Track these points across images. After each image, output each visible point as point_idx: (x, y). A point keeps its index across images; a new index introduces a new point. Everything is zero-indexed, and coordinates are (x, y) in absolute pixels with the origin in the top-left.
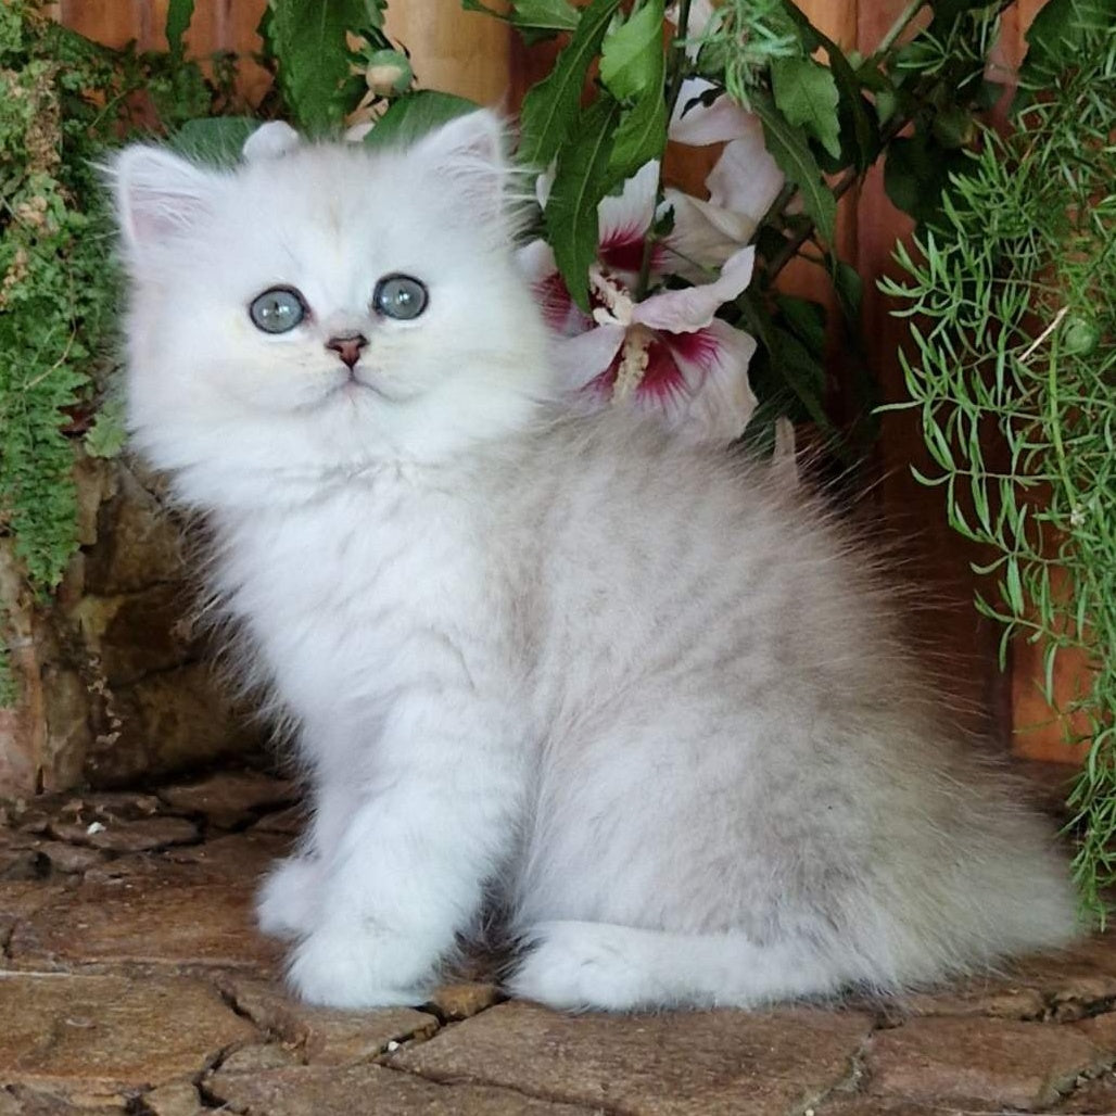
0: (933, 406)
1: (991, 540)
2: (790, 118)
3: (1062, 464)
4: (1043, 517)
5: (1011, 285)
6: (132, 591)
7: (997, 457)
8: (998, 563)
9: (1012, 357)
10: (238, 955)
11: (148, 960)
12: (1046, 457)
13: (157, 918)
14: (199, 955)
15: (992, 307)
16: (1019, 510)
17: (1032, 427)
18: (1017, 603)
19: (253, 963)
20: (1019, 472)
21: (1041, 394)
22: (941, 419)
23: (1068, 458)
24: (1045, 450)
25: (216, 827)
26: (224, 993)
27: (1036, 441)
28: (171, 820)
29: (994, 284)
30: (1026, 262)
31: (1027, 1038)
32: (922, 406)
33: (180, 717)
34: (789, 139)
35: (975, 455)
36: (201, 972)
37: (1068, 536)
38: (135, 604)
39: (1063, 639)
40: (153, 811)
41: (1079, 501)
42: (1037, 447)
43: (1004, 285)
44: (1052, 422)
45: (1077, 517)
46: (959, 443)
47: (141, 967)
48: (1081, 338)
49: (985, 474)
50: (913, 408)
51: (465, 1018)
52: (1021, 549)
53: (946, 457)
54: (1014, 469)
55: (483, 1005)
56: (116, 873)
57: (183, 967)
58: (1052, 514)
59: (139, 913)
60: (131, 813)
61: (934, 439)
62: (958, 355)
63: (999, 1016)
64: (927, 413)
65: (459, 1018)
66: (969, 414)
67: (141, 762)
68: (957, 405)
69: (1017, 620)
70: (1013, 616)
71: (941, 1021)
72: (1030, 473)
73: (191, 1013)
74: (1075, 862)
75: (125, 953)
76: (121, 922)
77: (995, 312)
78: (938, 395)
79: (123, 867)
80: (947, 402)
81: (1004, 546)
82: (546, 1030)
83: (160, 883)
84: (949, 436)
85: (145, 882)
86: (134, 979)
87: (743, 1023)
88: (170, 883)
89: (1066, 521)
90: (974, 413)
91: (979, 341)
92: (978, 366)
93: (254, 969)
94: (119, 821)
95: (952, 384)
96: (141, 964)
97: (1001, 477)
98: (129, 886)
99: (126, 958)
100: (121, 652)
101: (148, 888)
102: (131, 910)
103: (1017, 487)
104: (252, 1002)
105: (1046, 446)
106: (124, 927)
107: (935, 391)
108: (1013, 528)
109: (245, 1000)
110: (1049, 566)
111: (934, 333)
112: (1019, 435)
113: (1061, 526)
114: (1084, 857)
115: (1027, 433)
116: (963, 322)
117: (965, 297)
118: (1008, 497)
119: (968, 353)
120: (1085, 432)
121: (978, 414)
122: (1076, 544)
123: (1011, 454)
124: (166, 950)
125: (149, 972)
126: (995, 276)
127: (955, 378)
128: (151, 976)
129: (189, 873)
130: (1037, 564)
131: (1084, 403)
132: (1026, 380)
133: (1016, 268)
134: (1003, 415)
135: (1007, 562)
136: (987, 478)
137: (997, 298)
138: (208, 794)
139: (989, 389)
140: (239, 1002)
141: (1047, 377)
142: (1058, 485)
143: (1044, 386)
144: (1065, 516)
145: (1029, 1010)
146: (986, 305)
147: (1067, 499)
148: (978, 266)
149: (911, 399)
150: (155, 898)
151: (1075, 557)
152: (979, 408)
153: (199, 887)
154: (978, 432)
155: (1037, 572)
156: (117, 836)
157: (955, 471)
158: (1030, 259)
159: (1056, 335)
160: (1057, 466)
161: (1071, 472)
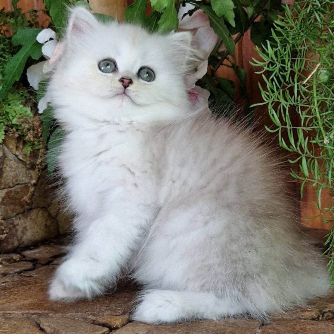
0: (272, 104)
1: (296, 150)
2: (218, 14)
3: (320, 122)
4: (314, 142)
5: (298, 60)
6: (10, 187)
7: (296, 121)
8: (299, 159)
9: (299, 85)
10: (42, 309)
11: (10, 312)
12: (314, 120)
13: (16, 297)
14: (28, 309)
15: (291, 67)
16: (305, 139)
17: (308, 109)
18: (306, 173)
19: (47, 311)
20: (304, 126)
21: (310, 98)
22: (275, 108)
23: (322, 120)
24: (313, 118)
25: (40, 264)
26: (36, 322)
27: (310, 115)
28: (25, 262)
29: (292, 60)
30: (303, 50)
31: (315, 327)
32: (268, 104)
33: (28, 228)
34: (218, 22)
35: (288, 120)
36: (29, 315)
37: (323, 148)
38: (11, 191)
39: (324, 185)
40: (18, 259)
41: (326, 135)
42: (311, 117)
43: (295, 60)
44: (315, 107)
45: (326, 141)
46: (282, 116)
47: (9, 315)
48: (324, 77)
49: (292, 127)
50: (265, 104)
51: (119, 328)
52: (306, 153)
53: (277, 122)
54: (302, 124)
55: (125, 323)
56: (4, 281)
57: (23, 314)
58: (317, 140)
59: (10, 295)
60: (11, 261)
61: (273, 115)
62: (280, 85)
63: (305, 319)
64: (270, 107)
65: (117, 328)
66: (285, 106)
67: (16, 243)
68: (280, 103)
69: (307, 179)
70: (305, 178)
71: (284, 322)
72: (308, 126)
73: (24, 331)
74: (329, 264)
75: (3, 310)
76: (3, 299)
77: (292, 68)
78: (274, 99)
79: (7, 279)
80: (277, 102)
81: (300, 152)
82: (147, 332)
83: (18, 284)
84: (278, 114)
85: (13, 284)
86: (6, 319)
87: (215, 326)
88: (22, 284)
89: (322, 143)
90: (287, 106)
91: (287, 80)
92: (288, 89)
93: (47, 314)
94: (7, 264)
95: (278, 95)
96: (9, 314)
97: (298, 128)
98: (7, 286)
99: (4, 311)
100: (7, 208)
101: (15, 286)
102: (8, 294)
103: (304, 131)
104: (46, 326)
105: (313, 116)
106: (5, 300)
107: (272, 99)
108: (303, 146)
109: (43, 325)
110: (317, 159)
111: (271, 78)
112: (304, 113)
113: (320, 145)
114: (331, 263)
115: (306, 112)
116: (281, 73)
117: (282, 63)
118: (301, 135)
119: (284, 84)
120: (327, 111)
121: (288, 106)
122: (327, 151)
123: (301, 120)
124: (18, 308)
125: (11, 316)
126: (292, 57)
127: (279, 94)
128: (12, 317)
129: (28, 280)
130: (313, 158)
131: (327, 100)
132: (305, 93)
133: (299, 54)
134: (297, 106)
135: (302, 158)
136: (293, 129)
137: (293, 64)
138: (38, 253)
139: (292, 97)
140: (41, 326)
141: (313, 91)
142: (318, 130)
143: (312, 95)
144: (322, 141)
145: (315, 316)
146: (289, 66)
147: (322, 134)
148: (286, 54)
149: (264, 101)
150: (16, 290)
151: (326, 155)
152: (288, 103)
153: (32, 285)
154: (289, 112)
155: (312, 162)
156: (6, 268)
157: (281, 127)
158: (304, 49)
159: (315, 76)
160: (318, 123)
161: (324, 124)
